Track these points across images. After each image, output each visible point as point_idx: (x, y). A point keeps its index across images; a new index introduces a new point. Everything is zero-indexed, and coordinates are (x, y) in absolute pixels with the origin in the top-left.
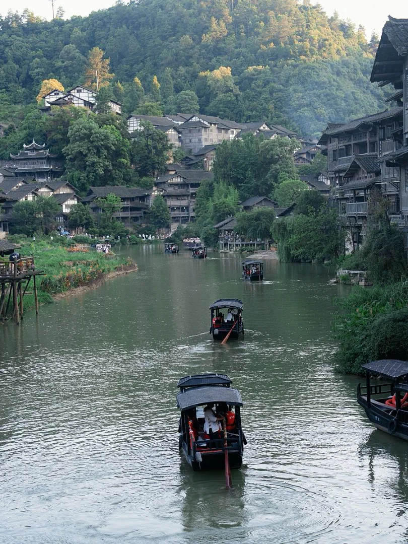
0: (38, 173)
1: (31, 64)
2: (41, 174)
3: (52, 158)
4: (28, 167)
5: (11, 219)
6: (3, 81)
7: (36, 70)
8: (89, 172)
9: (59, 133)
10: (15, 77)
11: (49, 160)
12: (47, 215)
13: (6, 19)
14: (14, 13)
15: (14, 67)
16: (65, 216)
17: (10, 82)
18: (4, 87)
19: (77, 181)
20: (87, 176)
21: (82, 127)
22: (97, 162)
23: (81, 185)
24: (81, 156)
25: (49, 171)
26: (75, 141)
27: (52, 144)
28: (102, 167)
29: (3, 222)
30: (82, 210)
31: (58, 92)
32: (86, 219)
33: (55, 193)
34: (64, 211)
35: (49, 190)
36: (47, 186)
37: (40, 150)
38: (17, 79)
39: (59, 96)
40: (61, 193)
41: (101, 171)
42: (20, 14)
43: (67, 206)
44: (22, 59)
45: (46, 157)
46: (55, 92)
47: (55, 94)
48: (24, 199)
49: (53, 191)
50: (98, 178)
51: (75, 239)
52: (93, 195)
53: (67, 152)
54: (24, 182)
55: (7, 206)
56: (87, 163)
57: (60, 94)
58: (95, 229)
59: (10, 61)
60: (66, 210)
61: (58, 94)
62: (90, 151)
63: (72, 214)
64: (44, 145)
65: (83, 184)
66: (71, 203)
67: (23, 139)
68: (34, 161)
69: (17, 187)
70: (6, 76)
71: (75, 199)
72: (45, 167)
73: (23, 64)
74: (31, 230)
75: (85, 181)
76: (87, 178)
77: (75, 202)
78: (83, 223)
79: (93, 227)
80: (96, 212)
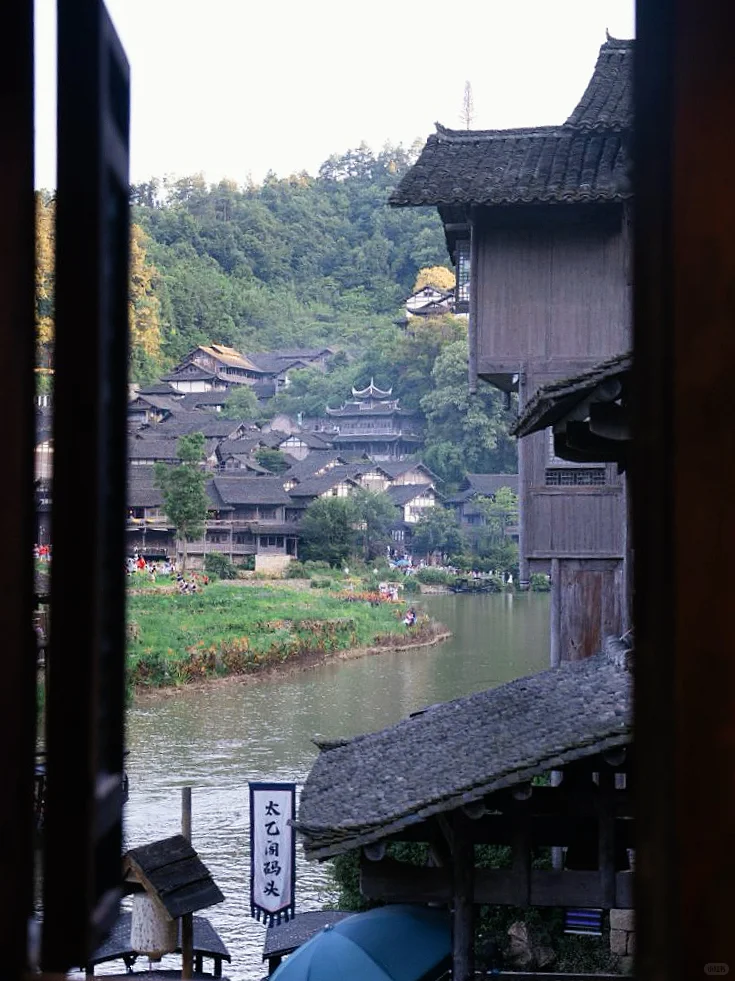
0: (375, 443)
1: (416, 239)
2: (380, 446)
3: (405, 416)
4: (359, 432)
5: (302, 532)
6: (361, 270)
7: (424, 251)
8: (469, 445)
9: (419, 369)
10: (385, 262)
11: (397, 419)
12: (374, 526)
13: (380, 157)
14: (395, 146)
15: (384, 244)
16: (408, 530)
17: (374, 272)
18: (362, 281)
19: (444, 461)
20: (465, 452)
21: (461, 357)
22: (485, 425)
23: (451, 469)
24: (454, 413)
25: (395, 441)
26: (444, 383)
27: (408, 389)
28: (493, 435)
29: (288, 535)
30: (440, 519)
31: (430, 291)
32: (448, 536)
33: (395, 483)
34: (407, 519)
35: (383, 478)
36: (378, 470)
37: (383, 400)
38: (388, 267)
39: (431, 299)
40: (406, 483)
41: (491, 443)
42: (406, 147)
43: (413, 510)
44: (401, 230)
45: (391, 415)
46: (426, 291)
47: (426, 294)
48: (330, 493)
49: (391, 479)
50: (487, 457)
51: (421, 576)
52: (469, 491)
53: (429, 404)
54: (340, 460)
55: (297, 507)
56: (465, 428)
57: (435, 294)
58: (464, 558)
59: (377, 234)
60: (410, 518)
61: (431, 295)
62: (471, 404)
63: (420, 526)
64: (390, 392)
65: (457, 468)
66: (422, 505)
67: (356, 378)
68: (371, 421)
69: (327, 469)
70: (367, 262)
71: (432, 497)
72: (390, 432)
73: (401, 239)
74: (337, 555)
75: (460, 462)
76: (463, 457)
77: (430, 502)
78: (441, 545)
79: (460, 553)
80: (475, 524)
